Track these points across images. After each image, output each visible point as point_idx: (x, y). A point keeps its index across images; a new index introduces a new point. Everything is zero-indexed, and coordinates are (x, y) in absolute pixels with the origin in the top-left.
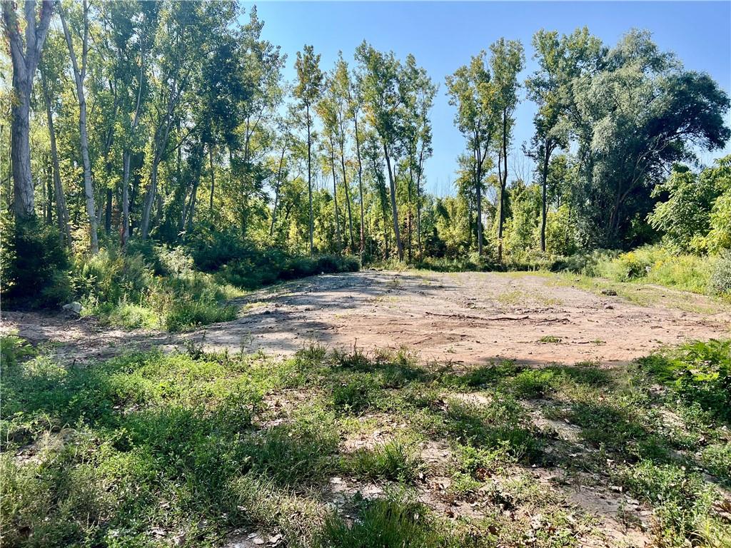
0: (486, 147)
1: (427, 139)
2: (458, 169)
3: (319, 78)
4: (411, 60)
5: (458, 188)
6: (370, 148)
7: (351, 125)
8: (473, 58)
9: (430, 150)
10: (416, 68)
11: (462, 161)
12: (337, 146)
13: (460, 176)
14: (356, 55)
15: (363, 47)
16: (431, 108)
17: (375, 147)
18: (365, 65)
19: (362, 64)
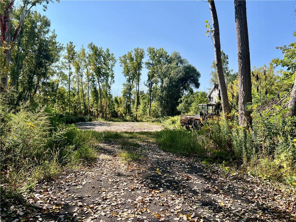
0: (132, 82)
1: (113, 77)
2: (123, 87)
4: (108, 50)
5: (122, 94)
6: (92, 78)
8: (128, 52)
9: (114, 81)
10: (109, 53)
11: (124, 85)
13: (123, 90)
14: (88, 46)
15: (91, 44)
16: (114, 67)
17: (94, 78)
18: (91, 50)
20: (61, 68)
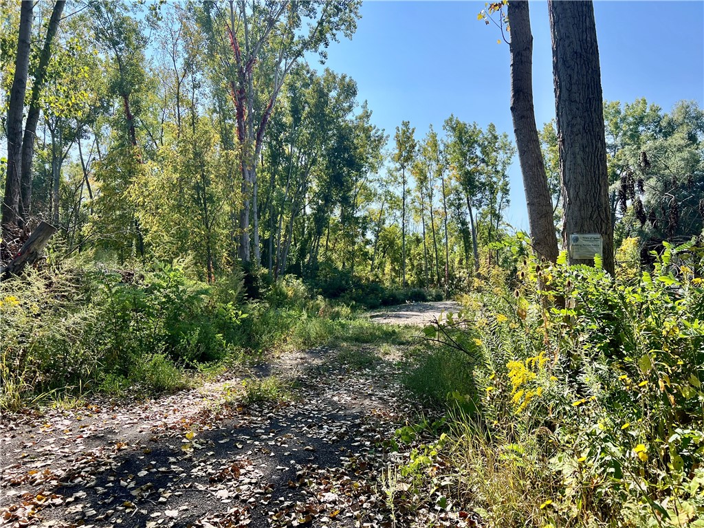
0: (558, 199)
1: (506, 192)
3: (413, 147)
4: (492, 128)
6: (455, 200)
7: (439, 183)
9: (508, 201)
10: (496, 134)
12: (427, 200)
14: (444, 126)
15: (451, 120)
16: (510, 166)
17: (460, 199)
18: (452, 134)
19: (449, 133)
20: (387, 183)
